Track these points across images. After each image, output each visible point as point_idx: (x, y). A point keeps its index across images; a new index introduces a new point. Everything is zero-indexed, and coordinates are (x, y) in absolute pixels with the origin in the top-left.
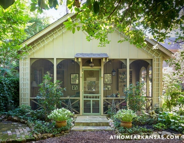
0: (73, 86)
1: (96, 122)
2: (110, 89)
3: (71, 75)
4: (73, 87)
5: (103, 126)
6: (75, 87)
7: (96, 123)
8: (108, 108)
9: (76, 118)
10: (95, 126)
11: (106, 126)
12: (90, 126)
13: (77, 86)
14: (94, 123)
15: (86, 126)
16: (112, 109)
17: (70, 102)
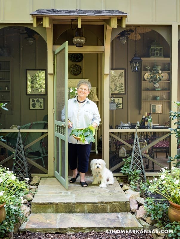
0: (31, 100)
1: (93, 201)
2: (121, 107)
3: (28, 71)
4: (31, 103)
5: (113, 211)
6: (38, 101)
7: (94, 203)
8: (121, 155)
9: (37, 185)
10: (89, 212)
11: (121, 211)
12: (76, 212)
13: (42, 100)
14: (87, 203)
15: (66, 212)
16: (134, 159)
17: (21, 142)
